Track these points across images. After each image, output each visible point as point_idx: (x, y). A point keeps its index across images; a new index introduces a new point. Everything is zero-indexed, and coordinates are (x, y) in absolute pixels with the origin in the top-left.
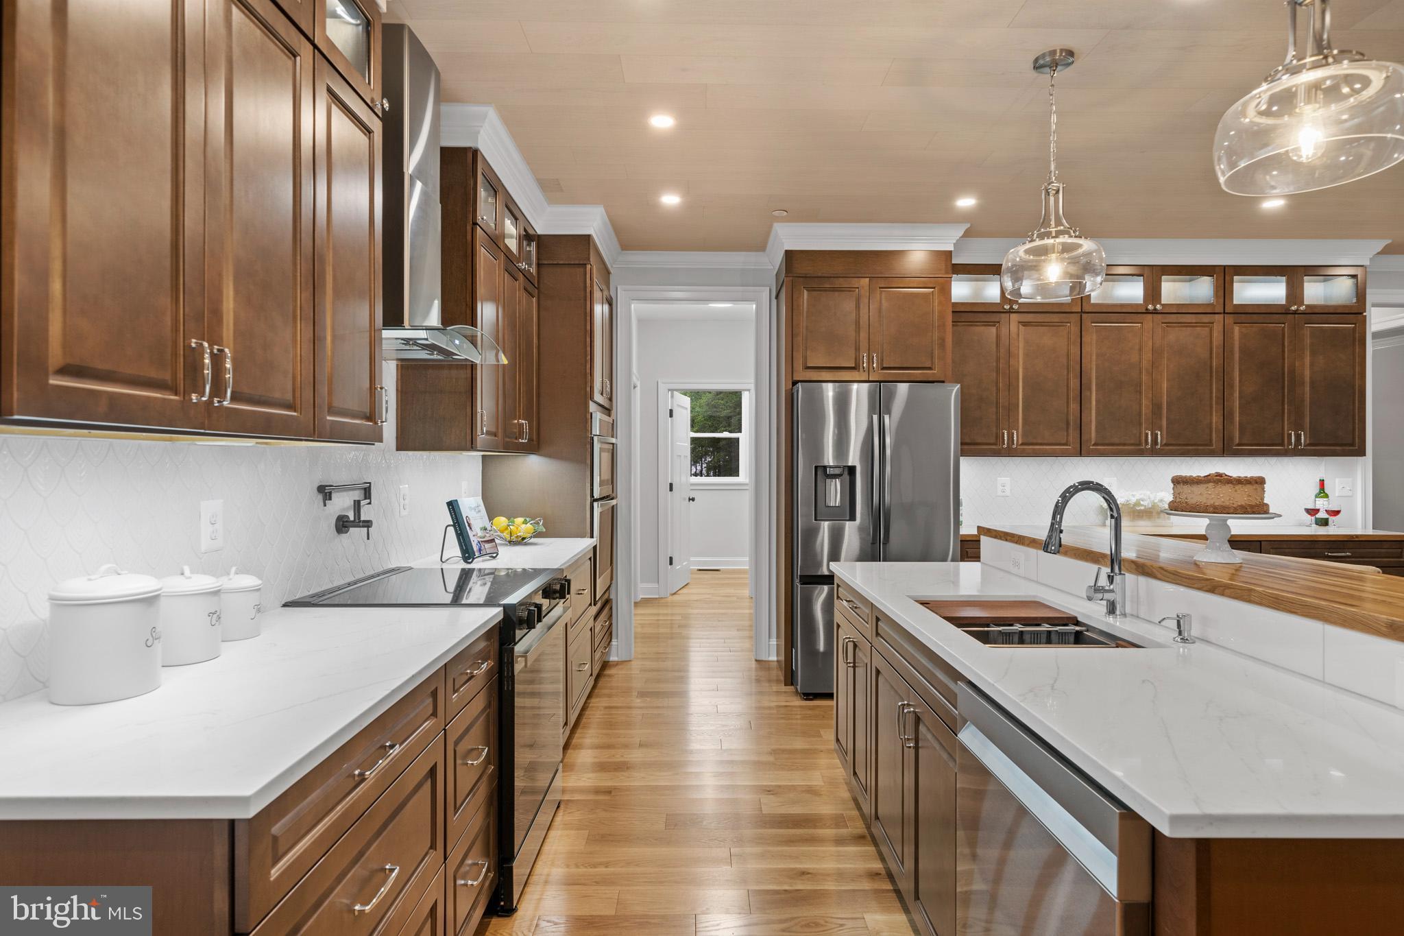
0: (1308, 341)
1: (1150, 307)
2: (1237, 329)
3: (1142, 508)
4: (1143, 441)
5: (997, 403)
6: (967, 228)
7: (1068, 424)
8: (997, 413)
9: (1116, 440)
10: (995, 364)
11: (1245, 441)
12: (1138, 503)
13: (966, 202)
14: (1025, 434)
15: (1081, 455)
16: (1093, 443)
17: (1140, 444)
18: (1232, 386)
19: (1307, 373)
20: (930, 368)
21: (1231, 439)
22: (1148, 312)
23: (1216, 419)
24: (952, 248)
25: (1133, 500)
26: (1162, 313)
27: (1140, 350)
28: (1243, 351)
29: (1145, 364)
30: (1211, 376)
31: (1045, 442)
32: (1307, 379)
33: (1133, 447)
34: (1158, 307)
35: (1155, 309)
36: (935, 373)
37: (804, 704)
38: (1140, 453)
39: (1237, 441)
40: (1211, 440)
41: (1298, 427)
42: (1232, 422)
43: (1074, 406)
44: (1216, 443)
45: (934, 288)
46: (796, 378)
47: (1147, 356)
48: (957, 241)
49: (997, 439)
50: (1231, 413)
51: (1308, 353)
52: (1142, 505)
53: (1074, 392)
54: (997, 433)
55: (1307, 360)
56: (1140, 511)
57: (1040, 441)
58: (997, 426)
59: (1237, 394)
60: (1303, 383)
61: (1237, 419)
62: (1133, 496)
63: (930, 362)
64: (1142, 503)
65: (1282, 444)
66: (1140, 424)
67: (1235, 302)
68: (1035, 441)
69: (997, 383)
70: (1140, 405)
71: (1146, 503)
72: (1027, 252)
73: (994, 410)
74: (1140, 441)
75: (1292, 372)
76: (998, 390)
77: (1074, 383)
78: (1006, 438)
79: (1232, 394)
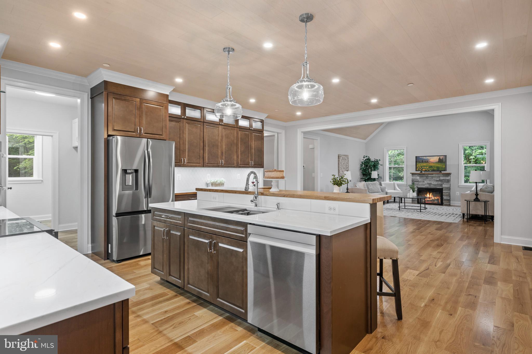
0: (253, 138)
1: (221, 123)
2: (240, 132)
3: (218, 183)
4: (219, 163)
5: (180, 149)
6: (174, 88)
7: (200, 157)
8: (180, 152)
9: (212, 162)
10: (179, 136)
11: (241, 164)
12: (217, 182)
13: (179, 80)
14: (188, 160)
15: (203, 167)
16: (207, 163)
17: (218, 164)
18: (239, 148)
19: (253, 146)
20: (161, 135)
21: (239, 163)
22: (220, 125)
23: (235, 157)
24: (168, 94)
25: (216, 181)
26: (224, 126)
27: (218, 135)
28: (241, 139)
29: (219, 140)
30: (234, 145)
31: (194, 162)
32: (253, 148)
33: (216, 165)
34: (223, 124)
35: (222, 124)
36: (163, 137)
37: (119, 265)
38: (218, 166)
39: (240, 164)
40: (234, 163)
41: (252, 160)
42: (239, 158)
43: (202, 151)
44: (235, 165)
45: (163, 107)
46: (109, 133)
47: (220, 138)
48: (171, 92)
49: (180, 161)
50: (239, 156)
51: (253, 141)
52: (218, 182)
53: (202, 147)
54: (180, 159)
55: (253, 142)
56: (217, 184)
57: (192, 162)
58: (180, 157)
59: (240, 151)
60: (253, 149)
61: (240, 157)
62: (216, 179)
63: (162, 133)
64: (218, 181)
65: (249, 165)
66: (218, 158)
67: (239, 125)
68: (191, 162)
69: (180, 142)
70: (218, 152)
71: (219, 182)
72: (222, 105)
73: (179, 151)
74: (218, 163)
75: (250, 146)
76: (180, 144)
77: (202, 144)
78: (183, 161)
79: (239, 150)
